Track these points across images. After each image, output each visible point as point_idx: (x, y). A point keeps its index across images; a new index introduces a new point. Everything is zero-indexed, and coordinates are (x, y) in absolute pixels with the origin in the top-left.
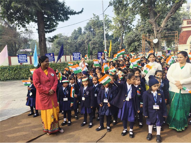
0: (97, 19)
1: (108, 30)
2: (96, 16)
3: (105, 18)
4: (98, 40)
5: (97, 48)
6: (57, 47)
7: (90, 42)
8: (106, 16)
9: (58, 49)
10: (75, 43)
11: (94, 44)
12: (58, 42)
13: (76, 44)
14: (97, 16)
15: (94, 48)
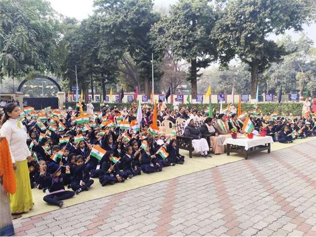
0: (287, 39)
1: (305, 57)
2: (287, 35)
3: (302, 38)
4: (286, 72)
5: (284, 83)
6: (220, 83)
7: (273, 75)
8: (304, 35)
9: (221, 86)
10: (246, 75)
11: (279, 77)
12: (222, 74)
13: (247, 77)
14: (289, 35)
15: (279, 84)
